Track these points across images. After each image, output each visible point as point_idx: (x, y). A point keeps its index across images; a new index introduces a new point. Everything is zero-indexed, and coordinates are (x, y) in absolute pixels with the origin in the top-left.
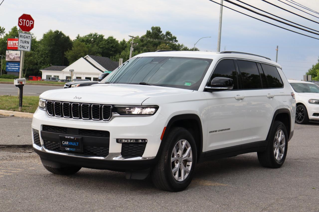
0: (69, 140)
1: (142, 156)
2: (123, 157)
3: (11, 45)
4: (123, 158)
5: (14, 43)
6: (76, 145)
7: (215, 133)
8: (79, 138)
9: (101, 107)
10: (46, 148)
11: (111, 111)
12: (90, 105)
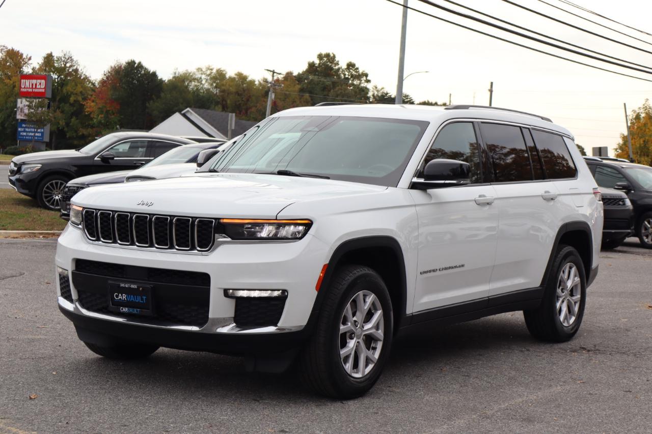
0: (128, 291)
1: (278, 325)
2: (238, 326)
3: (27, 88)
4: (239, 329)
5: (32, 85)
6: (142, 302)
7: (432, 274)
8: (148, 286)
9: (193, 222)
10: (83, 306)
11: (214, 232)
12: (170, 219)
